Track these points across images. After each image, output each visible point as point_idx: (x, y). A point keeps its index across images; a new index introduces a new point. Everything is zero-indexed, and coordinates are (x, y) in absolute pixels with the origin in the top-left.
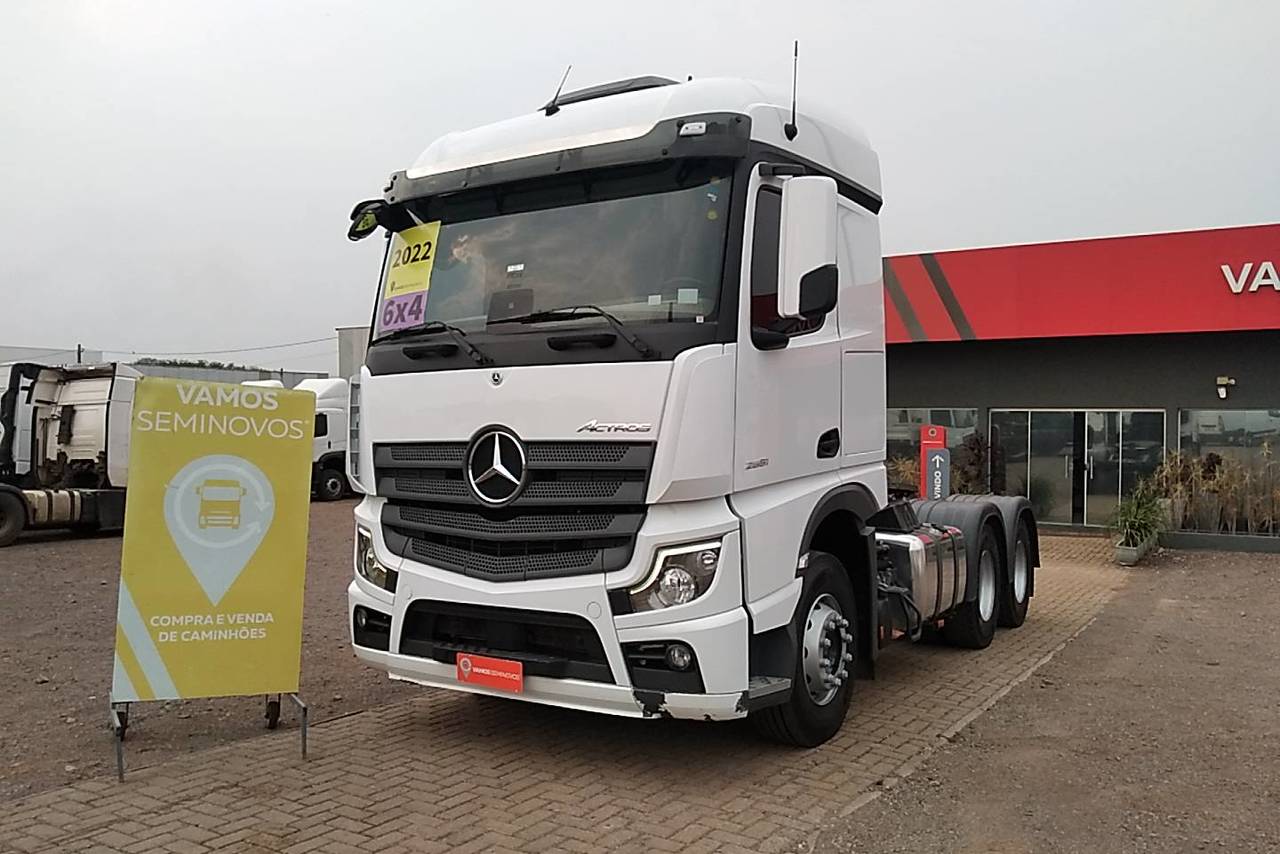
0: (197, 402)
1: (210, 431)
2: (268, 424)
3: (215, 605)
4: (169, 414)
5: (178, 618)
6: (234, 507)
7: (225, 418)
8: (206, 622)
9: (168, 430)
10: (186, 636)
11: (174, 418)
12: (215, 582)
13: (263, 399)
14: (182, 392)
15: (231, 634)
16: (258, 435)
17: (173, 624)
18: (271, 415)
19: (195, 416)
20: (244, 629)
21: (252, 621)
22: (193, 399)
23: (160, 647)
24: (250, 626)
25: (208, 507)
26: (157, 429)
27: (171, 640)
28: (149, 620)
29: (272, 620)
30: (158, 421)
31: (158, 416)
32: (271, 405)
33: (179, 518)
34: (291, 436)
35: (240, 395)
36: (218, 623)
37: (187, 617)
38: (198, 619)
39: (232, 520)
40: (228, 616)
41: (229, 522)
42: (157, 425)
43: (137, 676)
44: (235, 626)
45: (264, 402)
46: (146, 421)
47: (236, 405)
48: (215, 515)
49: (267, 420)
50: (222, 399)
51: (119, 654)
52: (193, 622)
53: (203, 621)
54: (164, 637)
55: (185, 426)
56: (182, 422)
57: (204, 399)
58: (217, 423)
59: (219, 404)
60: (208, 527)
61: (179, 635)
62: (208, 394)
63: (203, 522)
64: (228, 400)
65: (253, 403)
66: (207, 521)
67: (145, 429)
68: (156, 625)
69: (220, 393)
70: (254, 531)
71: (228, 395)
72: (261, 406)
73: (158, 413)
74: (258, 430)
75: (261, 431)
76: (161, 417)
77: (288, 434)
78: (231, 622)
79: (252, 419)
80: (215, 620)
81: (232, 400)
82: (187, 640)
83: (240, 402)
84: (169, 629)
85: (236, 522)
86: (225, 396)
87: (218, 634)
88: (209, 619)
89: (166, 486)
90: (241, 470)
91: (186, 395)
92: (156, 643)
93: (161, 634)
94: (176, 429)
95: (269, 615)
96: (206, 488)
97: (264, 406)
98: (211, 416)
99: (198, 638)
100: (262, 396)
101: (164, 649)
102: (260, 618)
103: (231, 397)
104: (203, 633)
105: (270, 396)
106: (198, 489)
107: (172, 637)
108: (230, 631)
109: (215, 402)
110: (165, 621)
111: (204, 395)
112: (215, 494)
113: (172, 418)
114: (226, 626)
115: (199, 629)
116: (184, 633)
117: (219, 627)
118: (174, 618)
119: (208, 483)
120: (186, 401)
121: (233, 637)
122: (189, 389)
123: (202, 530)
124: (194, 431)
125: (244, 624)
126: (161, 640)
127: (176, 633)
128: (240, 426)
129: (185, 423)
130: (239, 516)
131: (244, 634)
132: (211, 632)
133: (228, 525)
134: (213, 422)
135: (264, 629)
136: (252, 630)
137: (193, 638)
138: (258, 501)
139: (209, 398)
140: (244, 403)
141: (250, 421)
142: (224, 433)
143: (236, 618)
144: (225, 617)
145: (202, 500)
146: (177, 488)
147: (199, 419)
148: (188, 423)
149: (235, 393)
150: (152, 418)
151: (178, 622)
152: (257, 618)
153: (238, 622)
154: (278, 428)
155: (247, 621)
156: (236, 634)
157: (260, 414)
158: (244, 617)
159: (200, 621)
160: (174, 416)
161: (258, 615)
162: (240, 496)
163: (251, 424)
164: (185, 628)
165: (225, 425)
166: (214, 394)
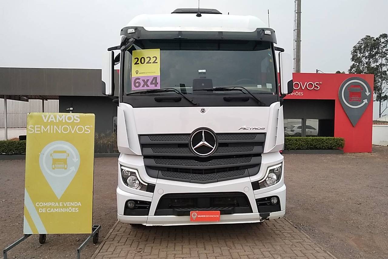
0: (49, 121)
1: (55, 132)
2: (76, 128)
3: (59, 199)
4: (40, 126)
5: (46, 203)
6: (65, 161)
7: (60, 126)
8: (56, 205)
9: (40, 132)
12: (59, 190)
13: (74, 118)
14: (44, 118)
16: (73, 132)
17: (44, 206)
18: (77, 124)
19: (49, 126)
20: (70, 208)
21: (73, 205)
22: (48, 120)
23: (39, 214)
24: (72, 207)
25: (55, 161)
26: (36, 132)
27: (44, 212)
28: (36, 203)
29: (81, 205)
30: (36, 129)
31: (36, 127)
32: (77, 120)
33: (45, 165)
34: (85, 132)
35: (65, 117)
36: (60, 205)
37: (49, 203)
38: (53, 204)
39: (64, 166)
40: (64, 203)
42: (36, 131)
43: (32, 225)
44: (67, 207)
45: (74, 119)
47: (64, 121)
48: (59, 164)
49: (76, 126)
51: (25, 216)
52: (51, 205)
53: (55, 205)
54: (41, 210)
55: (46, 130)
56: (44, 129)
57: (52, 120)
58: (57, 128)
59: (58, 121)
60: (55, 169)
61: (46, 211)
63: (54, 167)
65: (69, 120)
66: (55, 166)
67: (31, 132)
68: (38, 206)
69: (58, 117)
70: (73, 170)
71: (61, 118)
72: (73, 121)
73: (36, 126)
75: (74, 131)
76: (37, 127)
77: (84, 132)
78: (65, 205)
80: (59, 205)
81: (62, 119)
82: (49, 212)
83: (65, 120)
84: (42, 207)
85: (66, 167)
86: (59, 118)
87: (60, 209)
88: (57, 204)
89: (39, 154)
90: (66, 146)
91: (45, 119)
92: (38, 213)
93: (40, 209)
94: (42, 132)
95: (79, 203)
96: (54, 154)
97: (75, 121)
98: (55, 126)
99: (53, 211)
100: (74, 117)
103: (62, 118)
104: (55, 209)
105: (77, 117)
106: (51, 154)
107: (44, 210)
108: (65, 209)
109: (56, 121)
110: (41, 204)
111: (52, 118)
112: (57, 156)
113: (41, 128)
114: (64, 207)
115: (53, 207)
116: (48, 209)
117: (61, 207)
118: (44, 203)
119: (55, 152)
120: (45, 121)
121: (66, 211)
122: (46, 117)
123: (54, 170)
124: (49, 132)
125: (70, 207)
126: (40, 212)
127: (45, 209)
128: (65, 129)
129: (46, 129)
130: (67, 164)
131: (70, 210)
132: (58, 209)
133: (62, 168)
134: (56, 128)
135: (77, 208)
136: (73, 209)
137: (51, 211)
138: (74, 158)
139: (54, 119)
140: (67, 120)
141: (70, 127)
142: (60, 132)
143: (67, 203)
144: (63, 203)
145: (53, 158)
146: (44, 154)
147: (50, 127)
148: (47, 129)
149: (63, 117)
150: (34, 128)
151: (46, 205)
152: (75, 204)
153: (68, 205)
154: (81, 129)
155: (71, 205)
156: (67, 210)
157: (73, 124)
158: (70, 204)
159: (54, 205)
160: (41, 126)
161: (75, 203)
162: (67, 157)
163: (70, 128)
164: (48, 207)
165: (60, 130)
166: (55, 117)
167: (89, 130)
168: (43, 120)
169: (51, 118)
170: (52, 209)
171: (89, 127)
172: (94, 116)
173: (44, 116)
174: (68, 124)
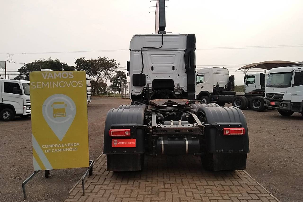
0: (48, 78)
1: (53, 87)
2: (71, 83)
3: (61, 141)
4: (40, 82)
6: (63, 111)
7: (58, 82)
8: (59, 146)
9: (41, 88)
11: (42, 84)
12: (60, 134)
14: (43, 75)
15: (66, 150)
16: (69, 87)
17: (49, 147)
18: (72, 80)
19: (48, 82)
20: (71, 148)
24: (72, 147)
25: (55, 111)
26: (37, 88)
27: (49, 152)
28: (42, 146)
29: (79, 145)
30: (37, 85)
31: (37, 84)
32: (72, 76)
33: (47, 115)
34: (79, 86)
36: (62, 146)
37: (53, 145)
38: (56, 145)
39: (64, 114)
40: (65, 144)
41: (63, 115)
42: (37, 87)
43: (40, 163)
44: (68, 147)
45: (69, 76)
47: (60, 78)
48: (58, 113)
49: (71, 82)
51: (34, 157)
52: (55, 146)
53: (58, 146)
55: (46, 86)
57: (50, 77)
59: (55, 78)
61: (51, 151)
62: (51, 75)
63: (55, 115)
65: (65, 77)
66: (56, 115)
67: (34, 88)
68: (44, 148)
69: (55, 74)
70: (70, 117)
71: (58, 75)
73: (37, 83)
74: (68, 85)
76: (38, 84)
78: (66, 146)
80: (61, 146)
81: (59, 76)
82: (54, 152)
83: (61, 76)
84: (48, 149)
85: (65, 115)
86: (57, 75)
87: (63, 149)
88: (59, 145)
89: (42, 105)
90: (64, 98)
91: (45, 76)
92: (45, 153)
93: (46, 150)
94: (43, 88)
95: (78, 143)
96: (54, 105)
97: (69, 77)
98: (53, 82)
99: (57, 151)
100: (68, 74)
101: (47, 155)
105: (71, 74)
106: (52, 105)
107: (49, 151)
108: (66, 149)
109: (54, 78)
110: (46, 146)
111: (50, 76)
112: (57, 107)
114: (65, 147)
115: (57, 148)
116: (53, 150)
117: (63, 148)
119: (55, 103)
120: (45, 78)
121: (67, 150)
122: (45, 74)
123: (55, 118)
124: (48, 87)
125: (70, 147)
127: (50, 150)
128: (62, 84)
129: (46, 85)
130: (65, 113)
131: (71, 149)
132: (61, 149)
133: (62, 116)
134: (54, 84)
135: (77, 148)
136: (73, 148)
138: (71, 108)
139: (52, 77)
140: (63, 77)
141: (65, 82)
142: (58, 87)
143: (68, 144)
145: (53, 109)
146: (46, 105)
149: (60, 74)
150: (36, 84)
151: (50, 146)
152: (74, 145)
153: (69, 146)
154: (75, 84)
156: (68, 150)
157: (68, 80)
158: (70, 144)
159: (57, 146)
160: (42, 83)
161: (74, 143)
162: (65, 107)
163: (66, 83)
164: (52, 148)
165: (58, 84)
166: (53, 75)
168: (43, 78)
170: (56, 149)
171: (82, 81)
173: (44, 74)
174: (64, 80)
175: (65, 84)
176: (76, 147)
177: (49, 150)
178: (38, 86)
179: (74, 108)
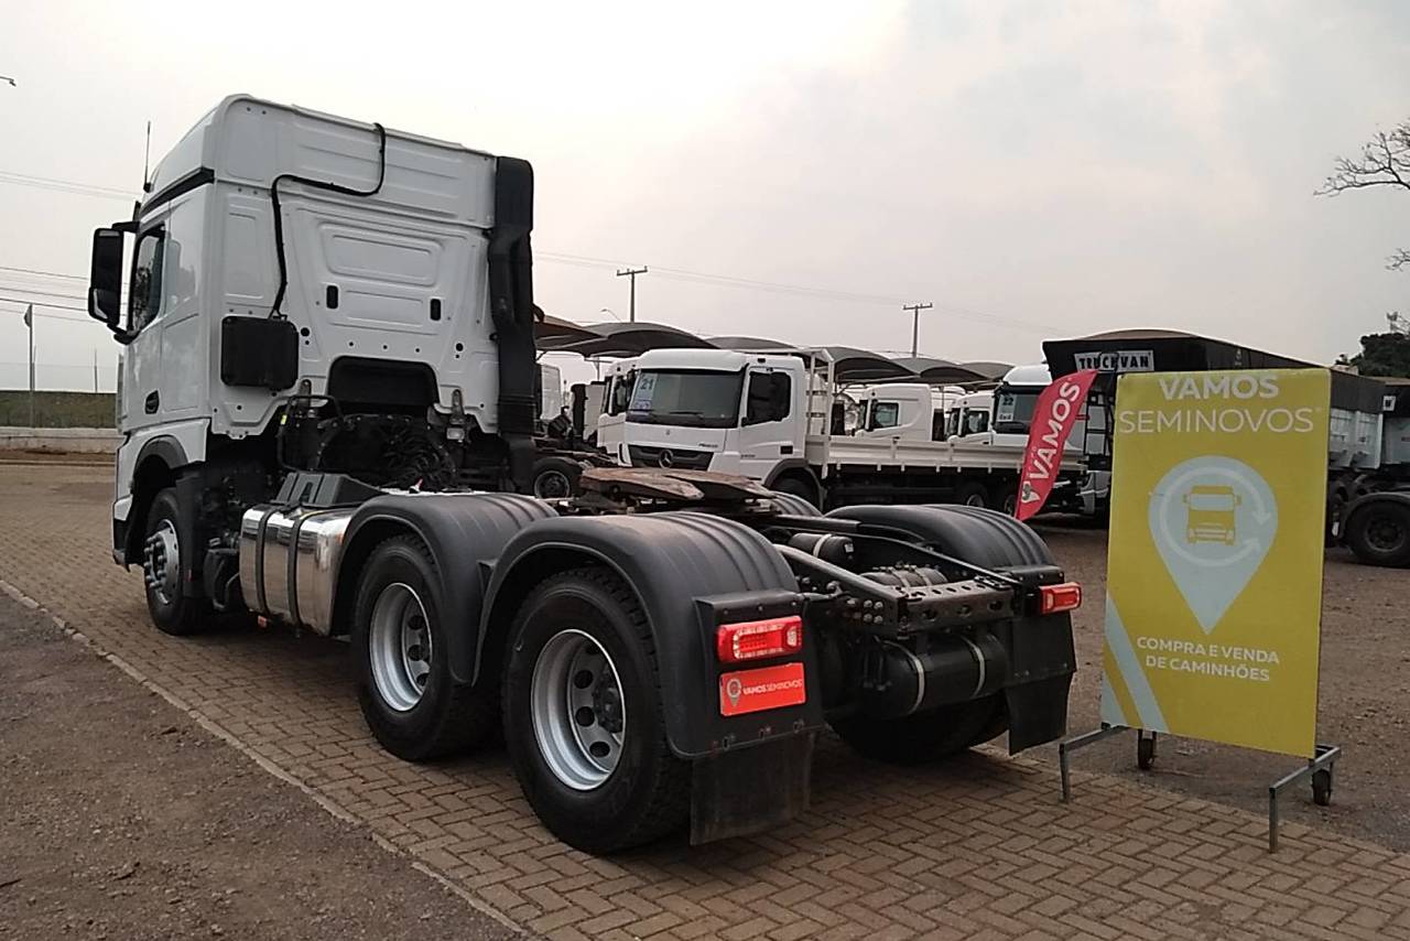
0: (1181, 397)
1: (1197, 429)
2: (1267, 414)
3: (1207, 633)
4: (1151, 412)
5: (1166, 642)
6: (1226, 520)
7: (1214, 412)
8: (1197, 652)
9: (1151, 431)
10: (1175, 664)
11: (1157, 417)
12: (1206, 606)
13: (1258, 385)
14: (1165, 389)
15: (1226, 670)
16: (1255, 430)
17: (1161, 648)
18: (1270, 404)
19: (1179, 413)
20: (1242, 667)
21: (1253, 659)
22: (1177, 394)
23: (1148, 671)
24: (1249, 664)
25: (1197, 518)
26: (1140, 430)
27: (1159, 665)
28: (1137, 638)
29: (1277, 661)
30: (1140, 421)
31: (1140, 418)
32: (1270, 391)
33: (1164, 529)
34: (1297, 430)
35: (1231, 384)
36: (1211, 655)
37: (1176, 643)
38: (1187, 647)
39: (1225, 534)
40: (1223, 648)
41: (1222, 537)
42: (1140, 426)
44: (1230, 662)
45: (1260, 388)
46: (1128, 422)
47: (1226, 396)
48: (1209, 527)
49: (1265, 411)
50: (1210, 390)
52: (1183, 650)
53: (1194, 650)
54: (1151, 661)
55: (1169, 425)
56: (1165, 419)
57: (1188, 393)
58: (1204, 418)
59: (1206, 397)
60: (1198, 541)
61: (1168, 661)
62: (1193, 386)
63: (1192, 535)
64: (1216, 392)
65: (1245, 393)
66: (1196, 533)
67: (1128, 431)
68: (1144, 647)
69: (1209, 382)
70: (1252, 547)
71: (1216, 385)
72: (1258, 393)
73: (1141, 412)
74: (1255, 424)
75: (1258, 425)
76: (1144, 417)
77: (1293, 426)
78: (1227, 656)
79: (1247, 412)
80: (1208, 652)
81: (1222, 391)
82: (1176, 669)
83: (1231, 392)
84: (1158, 653)
85: (1229, 537)
86: (1213, 388)
87: (1211, 667)
88: (1201, 649)
89: (1150, 493)
90: (1234, 474)
91: (1169, 390)
92: (1145, 667)
93: (1148, 657)
94: (1159, 430)
95: (1274, 653)
96: (1194, 496)
97: (1262, 394)
98: (1198, 412)
99: (1188, 668)
100: (1257, 381)
101: (1151, 674)
102: (1262, 656)
103: (1220, 387)
104: (1194, 664)
105: (1268, 381)
106: (1185, 496)
107: (1160, 663)
108: (1226, 667)
109: (1202, 395)
110: (1152, 644)
111: (1190, 388)
112: (1203, 503)
113: (1155, 417)
114: (1220, 660)
115: (1190, 659)
116: (1173, 661)
117: (1212, 660)
118: (1162, 641)
119: (1196, 489)
120: (1169, 397)
121: (1229, 673)
122: (1171, 383)
123: (1192, 545)
124: (1179, 430)
125: (1243, 662)
126: (1148, 664)
127: (1164, 658)
128: (1232, 421)
129: (1169, 421)
130: (1234, 529)
131: (1242, 672)
132: (1203, 664)
133: (1220, 540)
134: (1201, 419)
135: (1267, 671)
136: (1252, 670)
137: (1183, 667)
138: (1257, 511)
139: (1195, 391)
140: (1236, 392)
141: (1244, 414)
142: (1214, 430)
143: (1232, 651)
144: (1219, 649)
145: (1190, 510)
146: (1163, 495)
147: (1184, 416)
148: (1173, 421)
149: (1225, 382)
150: (1134, 419)
151: (1166, 647)
152: (1258, 656)
153: (1235, 657)
154: (1280, 420)
155: (1245, 658)
156: (1232, 671)
157: (1256, 404)
158: (1243, 652)
159: (1190, 649)
160: (1156, 414)
161: (1259, 652)
162: (1234, 505)
163: (1246, 419)
164: (1173, 655)
165: (1214, 422)
166: (1200, 386)
167: (1309, 422)
168: (1163, 395)
169: (1186, 386)
170: (1186, 662)
171: (1310, 411)
172: (1327, 377)
173: (1167, 383)
174: (1241, 404)
175: (1242, 420)
176: (1265, 665)
177: (1160, 658)
178: (1143, 424)
179: (1269, 515)
